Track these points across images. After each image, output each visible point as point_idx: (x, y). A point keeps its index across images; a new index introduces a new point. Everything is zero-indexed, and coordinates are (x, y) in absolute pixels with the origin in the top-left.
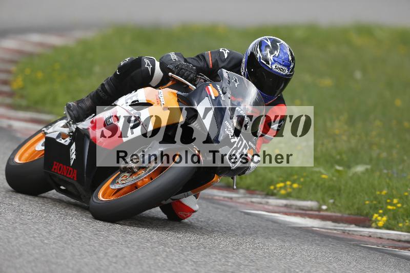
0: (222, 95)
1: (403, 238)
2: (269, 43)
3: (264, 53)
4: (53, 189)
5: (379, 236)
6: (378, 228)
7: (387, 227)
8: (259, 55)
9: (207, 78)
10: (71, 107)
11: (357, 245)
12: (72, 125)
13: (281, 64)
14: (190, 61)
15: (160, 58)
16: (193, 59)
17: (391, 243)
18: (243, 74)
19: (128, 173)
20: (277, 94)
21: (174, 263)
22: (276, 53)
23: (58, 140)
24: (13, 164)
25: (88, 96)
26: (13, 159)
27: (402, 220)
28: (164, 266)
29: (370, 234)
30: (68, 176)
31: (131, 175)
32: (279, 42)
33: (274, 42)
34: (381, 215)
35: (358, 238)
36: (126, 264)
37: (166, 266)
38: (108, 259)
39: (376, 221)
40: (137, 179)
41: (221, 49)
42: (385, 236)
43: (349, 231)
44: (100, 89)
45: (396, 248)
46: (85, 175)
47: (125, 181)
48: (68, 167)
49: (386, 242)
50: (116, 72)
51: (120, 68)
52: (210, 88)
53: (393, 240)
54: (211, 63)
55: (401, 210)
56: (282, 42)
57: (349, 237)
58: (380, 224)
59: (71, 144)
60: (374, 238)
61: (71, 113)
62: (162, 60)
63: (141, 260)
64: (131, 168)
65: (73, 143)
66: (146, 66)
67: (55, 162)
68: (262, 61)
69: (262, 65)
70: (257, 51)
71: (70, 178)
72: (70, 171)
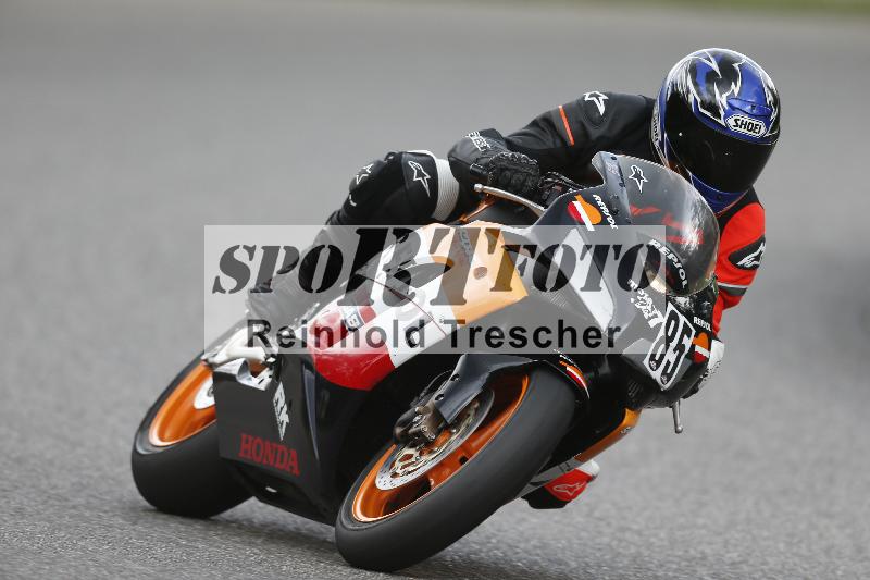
0: (610, 218)
2: (715, 66)
4: (249, 497)
13: (747, 113)
18: (657, 144)
22: (734, 89)
23: (242, 380)
32: (738, 60)
41: (589, 94)
48: (274, 444)
50: (348, 202)
51: (356, 192)
54: (570, 136)
56: (745, 59)
59: (272, 388)
64: (419, 434)
65: (278, 385)
66: (415, 179)
67: (244, 436)
68: (701, 110)
69: (706, 122)
70: (688, 88)
71: (284, 471)
72: (282, 452)
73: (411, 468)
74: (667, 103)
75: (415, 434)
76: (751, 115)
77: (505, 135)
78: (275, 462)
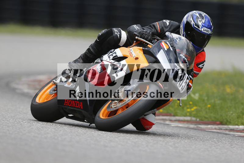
3: (196, 21)
13: (206, 27)
22: (203, 21)
31: (119, 102)
41: (164, 20)
48: (75, 101)
51: (99, 37)
54: (159, 30)
56: (205, 14)
68: (195, 26)
69: (195, 29)
70: (191, 21)
71: (78, 108)
72: (78, 103)
76: (208, 28)
78: (75, 106)
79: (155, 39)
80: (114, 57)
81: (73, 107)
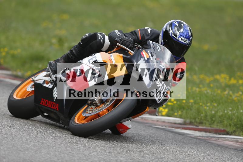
0: (151, 57)
1: (177, 122)
2: (177, 24)
3: (174, 30)
4: (39, 115)
5: (163, 120)
6: (162, 116)
7: (168, 115)
8: (171, 32)
9: (141, 46)
10: (52, 64)
11: (150, 126)
12: (52, 76)
13: (184, 37)
14: (127, 35)
15: (108, 34)
16: (129, 34)
17: (170, 125)
18: (160, 43)
19: (93, 106)
20: (182, 56)
21: (41, 138)
22: (182, 30)
23: (44, 85)
24: (12, 100)
25: (61, 57)
26: (13, 96)
27: (176, 111)
28: (36, 139)
29: (158, 120)
30: (52, 107)
31: (95, 108)
32: (183, 23)
33: (180, 24)
34: (165, 108)
35: (150, 122)
36: (13, 138)
37: (37, 139)
38: (2, 135)
39: (161, 112)
40: (99, 110)
41: (146, 28)
42: (167, 121)
43: (146, 118)
44: (70, 53)
45: (173, 127)
46: (65, 108)
47: (91, 111)
48: (52, 102)
49: (166, 124)
50: (80, 42)
51: (83, 40)
52: (144, 52)
53: (171, 123)
54: (140, 37)
55: (176, 105)
56: (185, 23)
57: (145, 121)
58: (164, 113)
59: (53, 88)
60: (160, 122)
61: (52, 68)
62: (111, 35)
63: (22, 136)
64: (96, 103)
65: (55, 87)
66: (99, 39)
67: (42, 99)
68: (173, 35)
69: (173, 38)
70: (169, 29)
71: (53, 109)
72: (54, 105)
73: (91, 112)
74: (164, 33)
75: (95, 103)
76: (185, 38)
77: (124, 33)
78: (51, 107)
79: (136, 47)
80: (94, 61)
81: (49, 107)
